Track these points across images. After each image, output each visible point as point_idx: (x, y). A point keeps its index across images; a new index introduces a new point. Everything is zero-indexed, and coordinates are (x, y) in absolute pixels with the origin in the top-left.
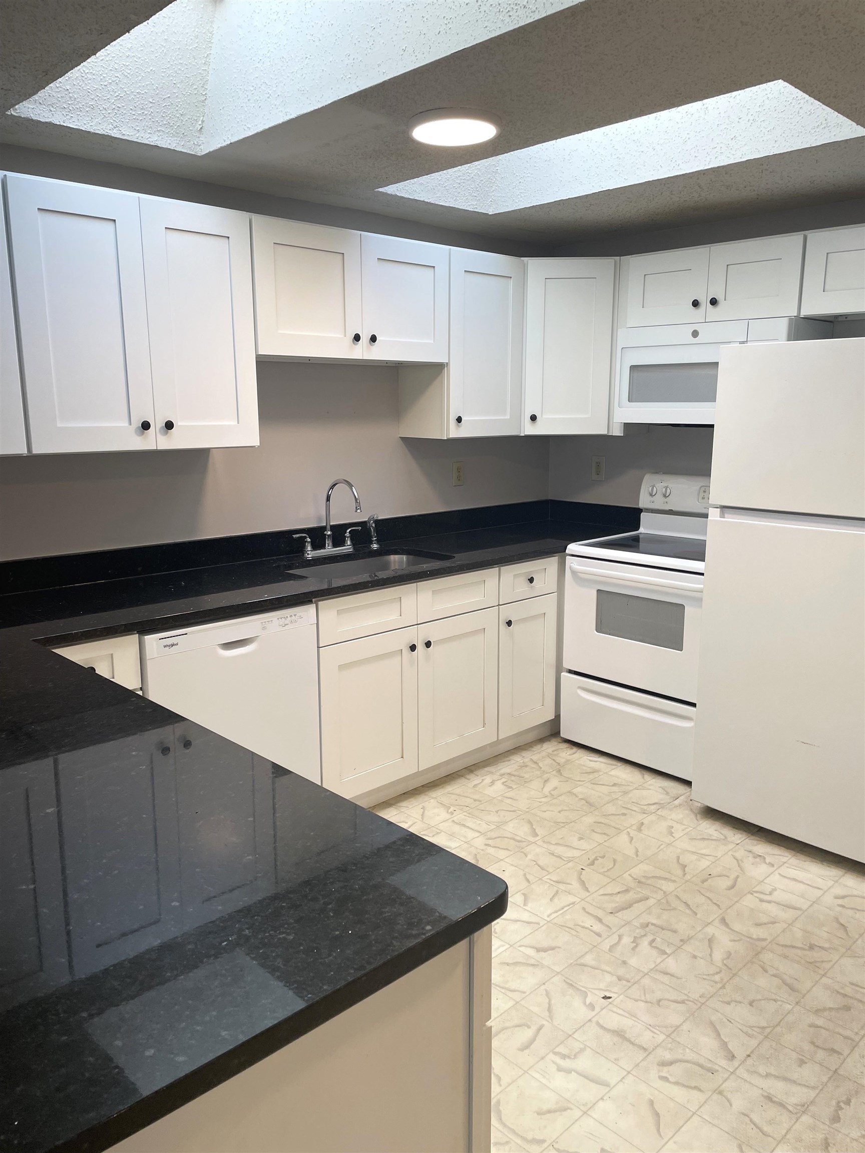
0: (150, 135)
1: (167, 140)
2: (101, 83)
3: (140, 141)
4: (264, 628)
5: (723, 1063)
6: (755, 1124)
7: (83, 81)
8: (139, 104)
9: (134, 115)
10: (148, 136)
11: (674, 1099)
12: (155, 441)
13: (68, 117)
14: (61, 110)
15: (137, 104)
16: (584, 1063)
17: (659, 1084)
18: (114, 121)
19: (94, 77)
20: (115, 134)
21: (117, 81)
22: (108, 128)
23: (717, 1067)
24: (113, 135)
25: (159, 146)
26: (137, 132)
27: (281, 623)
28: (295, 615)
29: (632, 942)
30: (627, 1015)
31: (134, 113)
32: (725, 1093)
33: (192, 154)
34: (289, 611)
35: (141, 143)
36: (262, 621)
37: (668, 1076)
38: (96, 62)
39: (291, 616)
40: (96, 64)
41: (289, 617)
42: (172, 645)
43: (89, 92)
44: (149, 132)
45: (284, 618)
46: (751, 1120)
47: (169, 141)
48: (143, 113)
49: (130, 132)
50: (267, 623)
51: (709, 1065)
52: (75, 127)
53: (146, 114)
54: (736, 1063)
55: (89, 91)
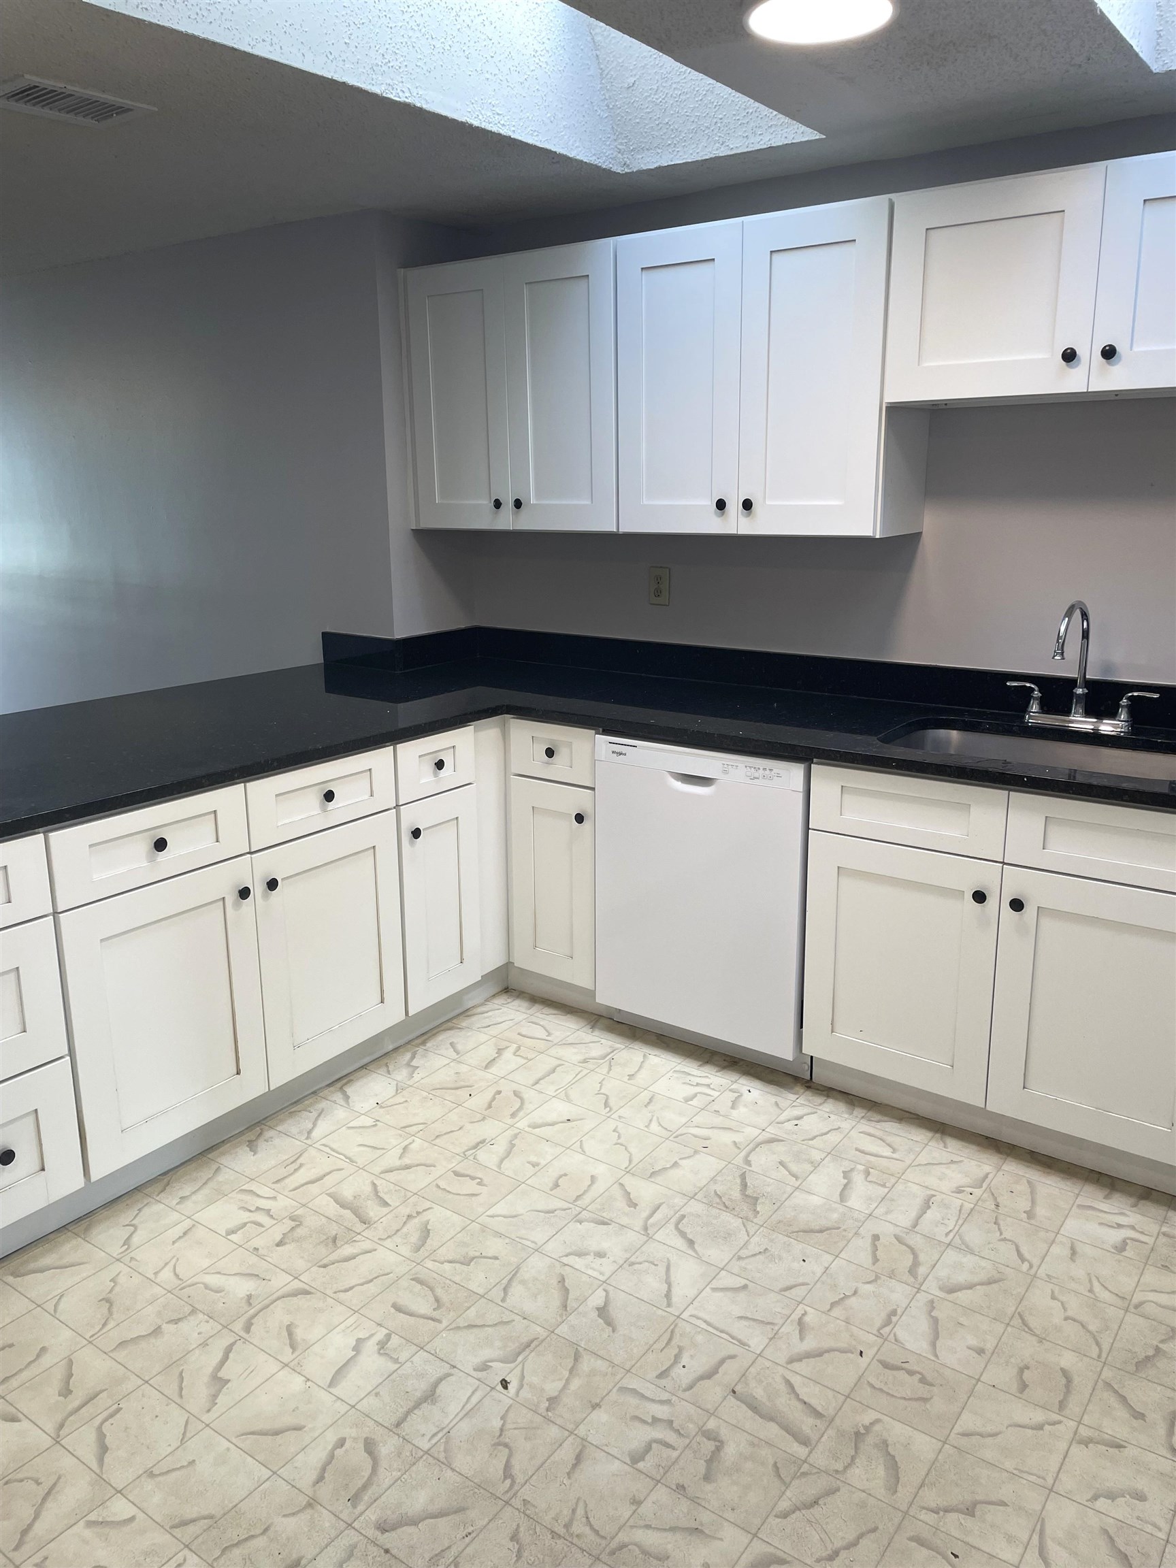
0: (761, 137)
1: (782, 134)
2: (697, 99)
3: (751, 149)
4: (725, 772)
5: (372, 1515)
6: (246, 1540)
7: (679, 106)
8: (741, 104)
9: (738, 119)
10: (758, 138)
11: (303, 1452)
12: (735, 524)
13: (675, 153)
14: (667, 148)
15: (739, 105)
16: (371, 1362)
17: (331, 1437)
18: (720, 136)
19: (688, 96)
20: (723, 152)
21: (711, 89)
22: (715, 148)
23: (361, 1508)
24: (721, 155)
25: (774, 145)
26: (745, 139)
27: (749, 774)
28: (771, 770)
29: (653, 1417)
30: (469, 1407)
31: (738, 118)
32: (309, 1511)
33: (816, 139)
34: (766, 763)
35: (752, 151)
36: (724, 763)
37: (344, 1448)
38: (685, 78)
39: (765, 769)
40: (685, 81)
41: (761, 769)
42: (621, 754)
43: (687, 116)
44: (759, 133)
45: (755, 768)
46: (253, 1537)
47: (785, 135)
48: (747, 113)
49: (737, 144)
50: (730, 767)
51: (366, 1498)
52: (681, 162)
53: (752, 113)
54: (371, 1532)
55: (688, 114)
